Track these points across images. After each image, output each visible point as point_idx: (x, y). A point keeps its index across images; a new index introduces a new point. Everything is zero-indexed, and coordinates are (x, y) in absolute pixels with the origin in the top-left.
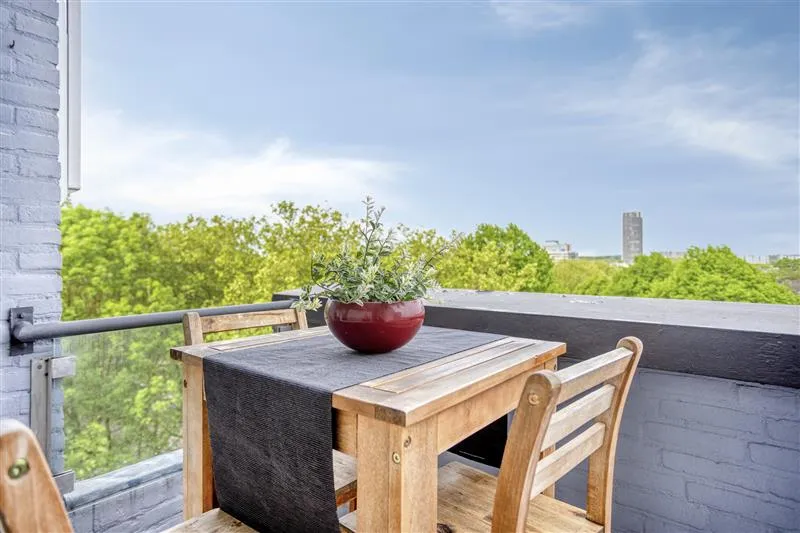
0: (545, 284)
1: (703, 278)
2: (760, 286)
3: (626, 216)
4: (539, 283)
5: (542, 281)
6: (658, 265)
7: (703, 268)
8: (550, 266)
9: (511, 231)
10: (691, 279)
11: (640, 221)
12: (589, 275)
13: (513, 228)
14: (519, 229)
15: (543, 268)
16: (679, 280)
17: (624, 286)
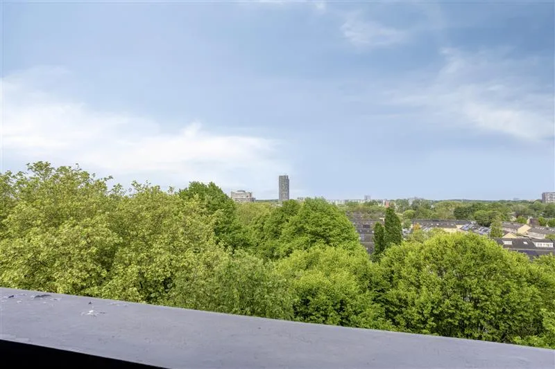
0: (231, 220)
1: (312, 215)
2: (337, 218)
3: (281, 177)
4: (227, 219)
5: (230, 217)
6: (294, 206)
7: (312, 209)
8: (234, 209)
9: (211, 187)
10: (307, 215)
11: (288, 180)
12: (260, 211)
13: (212, 185)
14: (216, 185)
15: (229, 210)
16: (301, 216)
17: (276, 219)
